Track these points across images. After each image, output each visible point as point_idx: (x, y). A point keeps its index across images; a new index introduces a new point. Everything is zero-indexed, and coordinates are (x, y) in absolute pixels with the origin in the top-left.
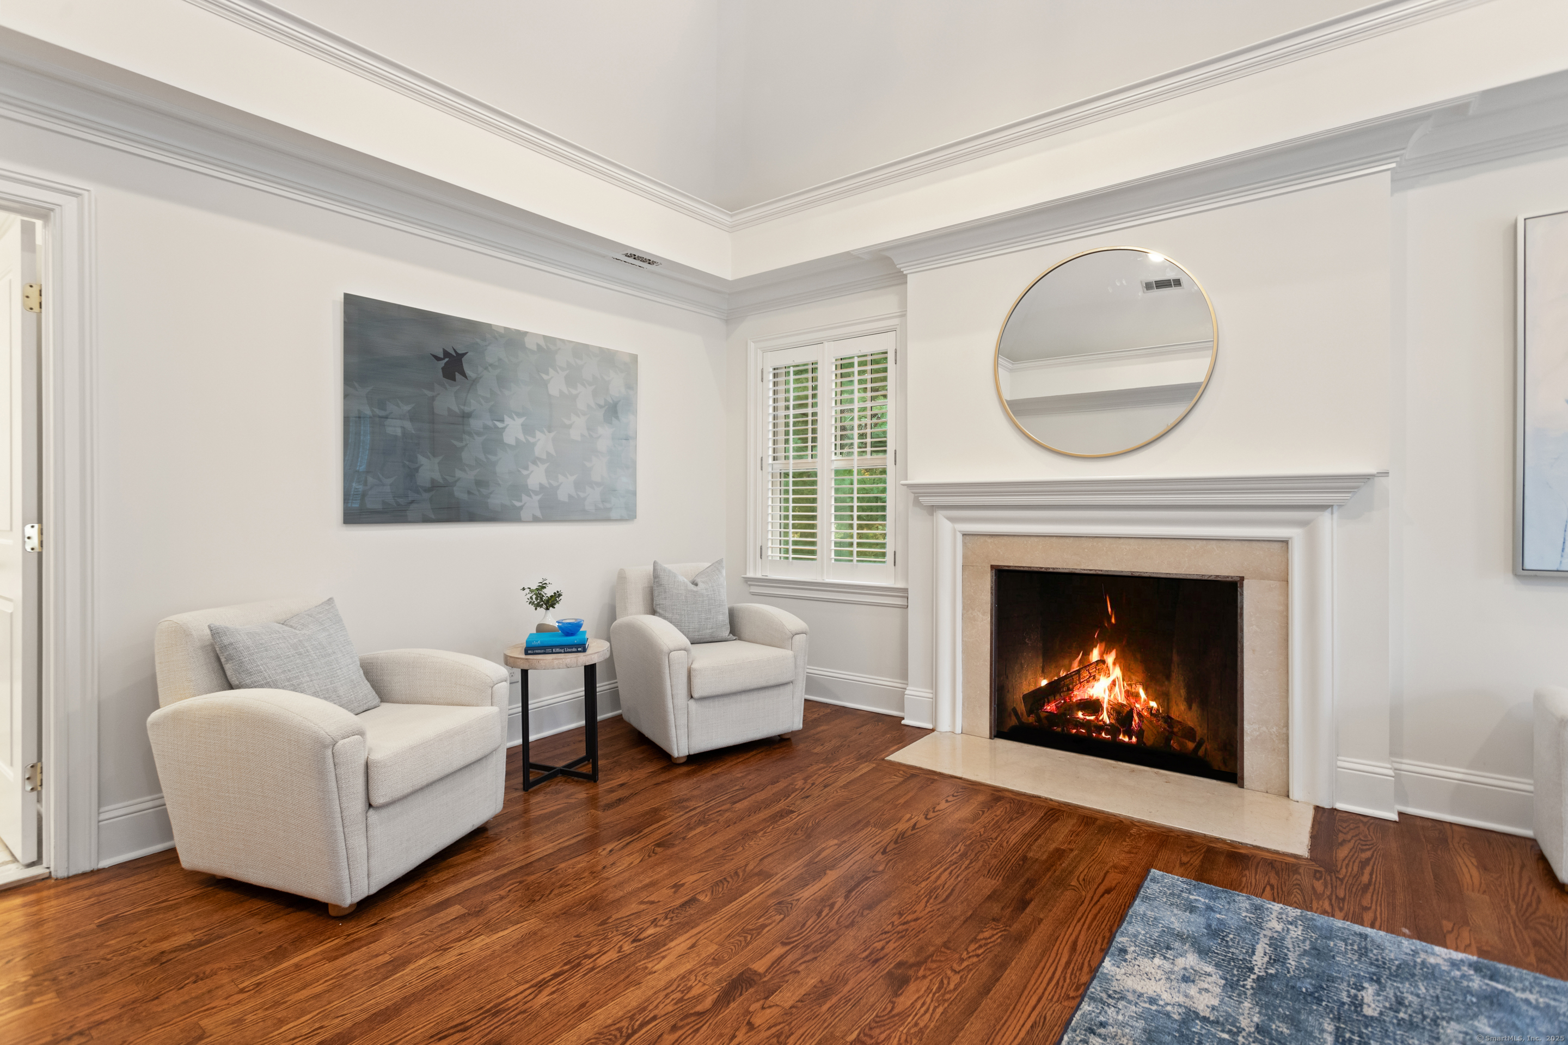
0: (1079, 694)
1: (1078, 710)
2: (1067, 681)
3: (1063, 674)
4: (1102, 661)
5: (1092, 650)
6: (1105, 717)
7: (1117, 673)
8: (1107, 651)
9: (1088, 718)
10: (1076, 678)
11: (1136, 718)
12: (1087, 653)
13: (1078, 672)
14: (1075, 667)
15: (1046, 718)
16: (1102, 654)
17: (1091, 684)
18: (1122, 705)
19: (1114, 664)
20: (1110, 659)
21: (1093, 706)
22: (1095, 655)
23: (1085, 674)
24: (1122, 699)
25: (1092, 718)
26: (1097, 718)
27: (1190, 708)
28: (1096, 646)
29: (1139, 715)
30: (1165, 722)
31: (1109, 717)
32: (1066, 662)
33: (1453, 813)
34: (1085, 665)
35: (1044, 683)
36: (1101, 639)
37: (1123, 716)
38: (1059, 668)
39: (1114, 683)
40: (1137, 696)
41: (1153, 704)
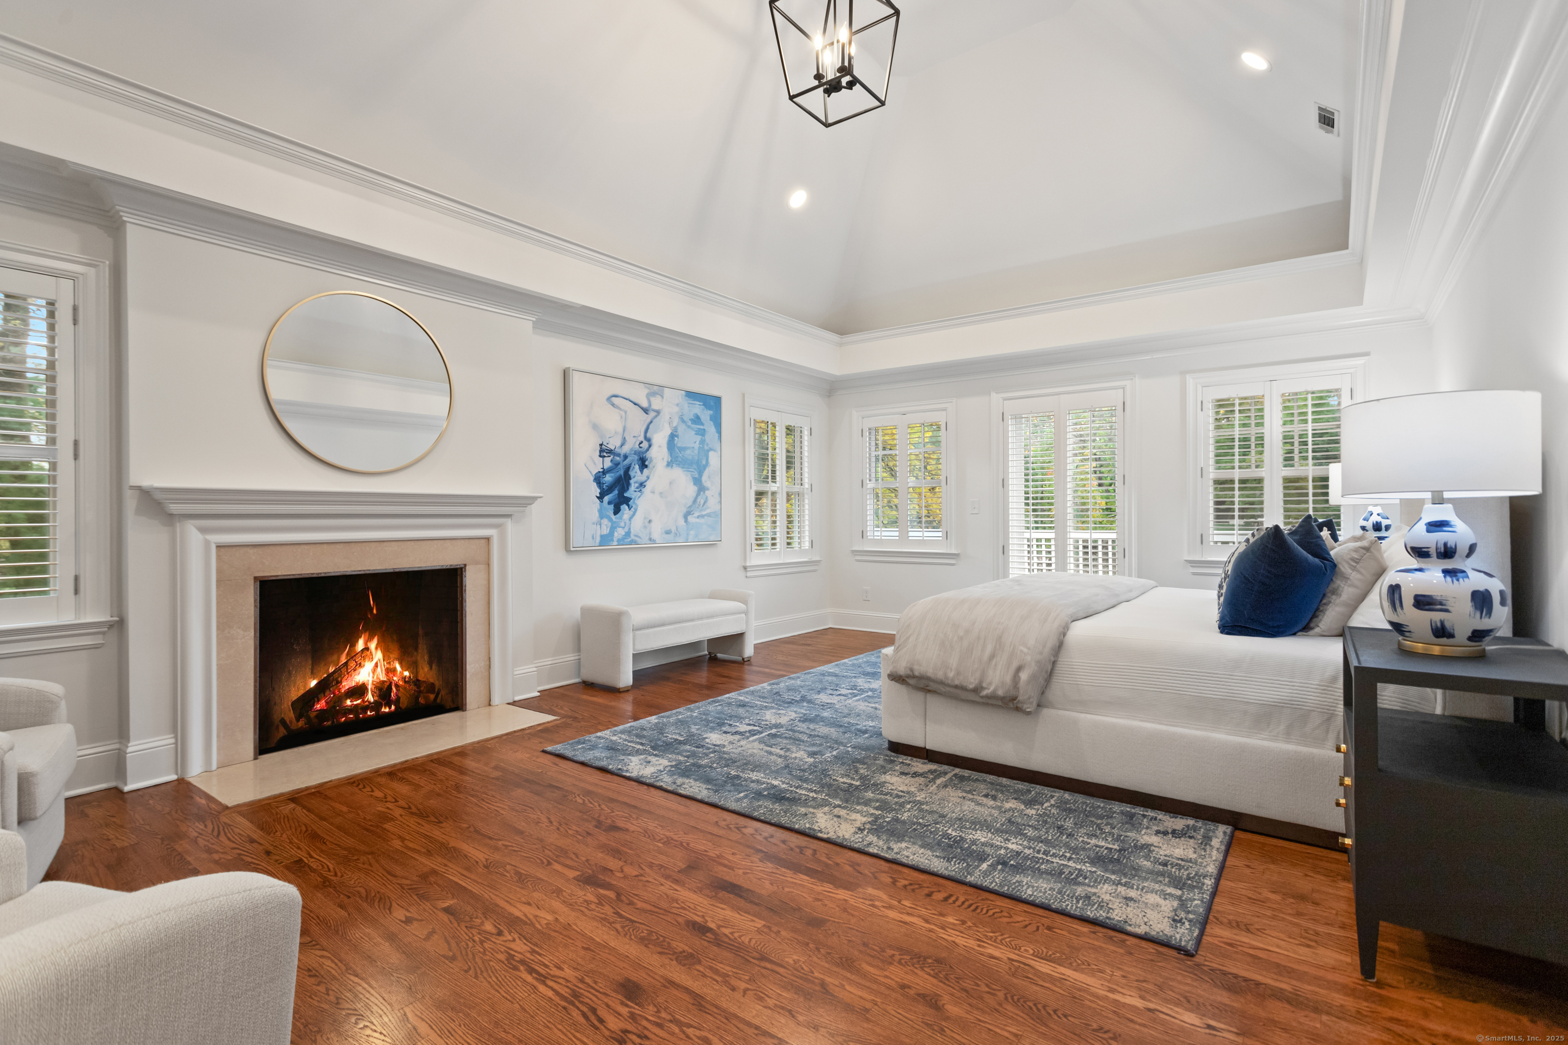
0: (347, 684)
1: (346, 699)
2: (336, 675)
3: (331, 670)
4: (367, 649)
5: (357, 641)
6: (370, 697)
7: (378, 655)
8: (370, 639)
9: (355, 703)
10: (344, 670)
11: (394, 689)
12: (353, 645)
13: (346, 664)
14: (343, 659)
15: (316, 717)
16: (366, 643)
17: (357, 672)
18: (383, 682)
19: (376, 648)
20: (373, 645)
21: (359, 690)
22: (360, 645)
23: (352, 664)
24: (383, 677)
25: (359, 701)
26: (363, 701)
27: (431, 668)
28: (361, 637)
29: (397, 686)
30: (415, 685)
31: (373, 696)
32: (335, 657)
33: (548, 684)
34: (352, 656)
35: (313, 683)
36: (365, 629)
37: (384, 691)
38: (328, 665)
39: (376, 665)
40: (394, 670)
41: (406, 673)
